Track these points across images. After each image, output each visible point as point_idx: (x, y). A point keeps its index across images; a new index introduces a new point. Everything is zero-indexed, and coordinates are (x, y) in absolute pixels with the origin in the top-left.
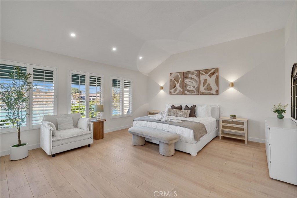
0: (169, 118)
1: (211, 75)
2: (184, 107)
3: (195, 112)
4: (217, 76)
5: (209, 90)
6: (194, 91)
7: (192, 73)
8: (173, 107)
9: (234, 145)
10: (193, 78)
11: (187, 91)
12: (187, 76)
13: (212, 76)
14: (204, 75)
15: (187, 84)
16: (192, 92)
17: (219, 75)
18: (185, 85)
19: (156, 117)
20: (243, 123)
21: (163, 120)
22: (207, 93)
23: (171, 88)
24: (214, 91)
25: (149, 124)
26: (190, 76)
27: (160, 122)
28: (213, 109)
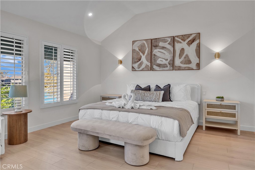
0: (137, 103)
1: (190, 42)
2: (153, 87)
3: (170, 94)
4: (199, 44)
5: (187, 64)
6: (166, 66)
7: (163, 40)
8: (138, 88)
9: (225, 137)
10: (165, 48)
11: (157, 66)
12: (157, 44)
13: (192, 43)
14: (181, 43)
15: (156, 56)
16: (164, 67)
17: (201, 42)
18: (154, 58)
19: (116, 103)
20: (235, 106)
21: (128, 107)
22: (185, 68)
23: (134, 62)
24: (193, 65)
25: (105, 114)
26: (161, 44)
27: (123, 110)
28: (193, 90)
